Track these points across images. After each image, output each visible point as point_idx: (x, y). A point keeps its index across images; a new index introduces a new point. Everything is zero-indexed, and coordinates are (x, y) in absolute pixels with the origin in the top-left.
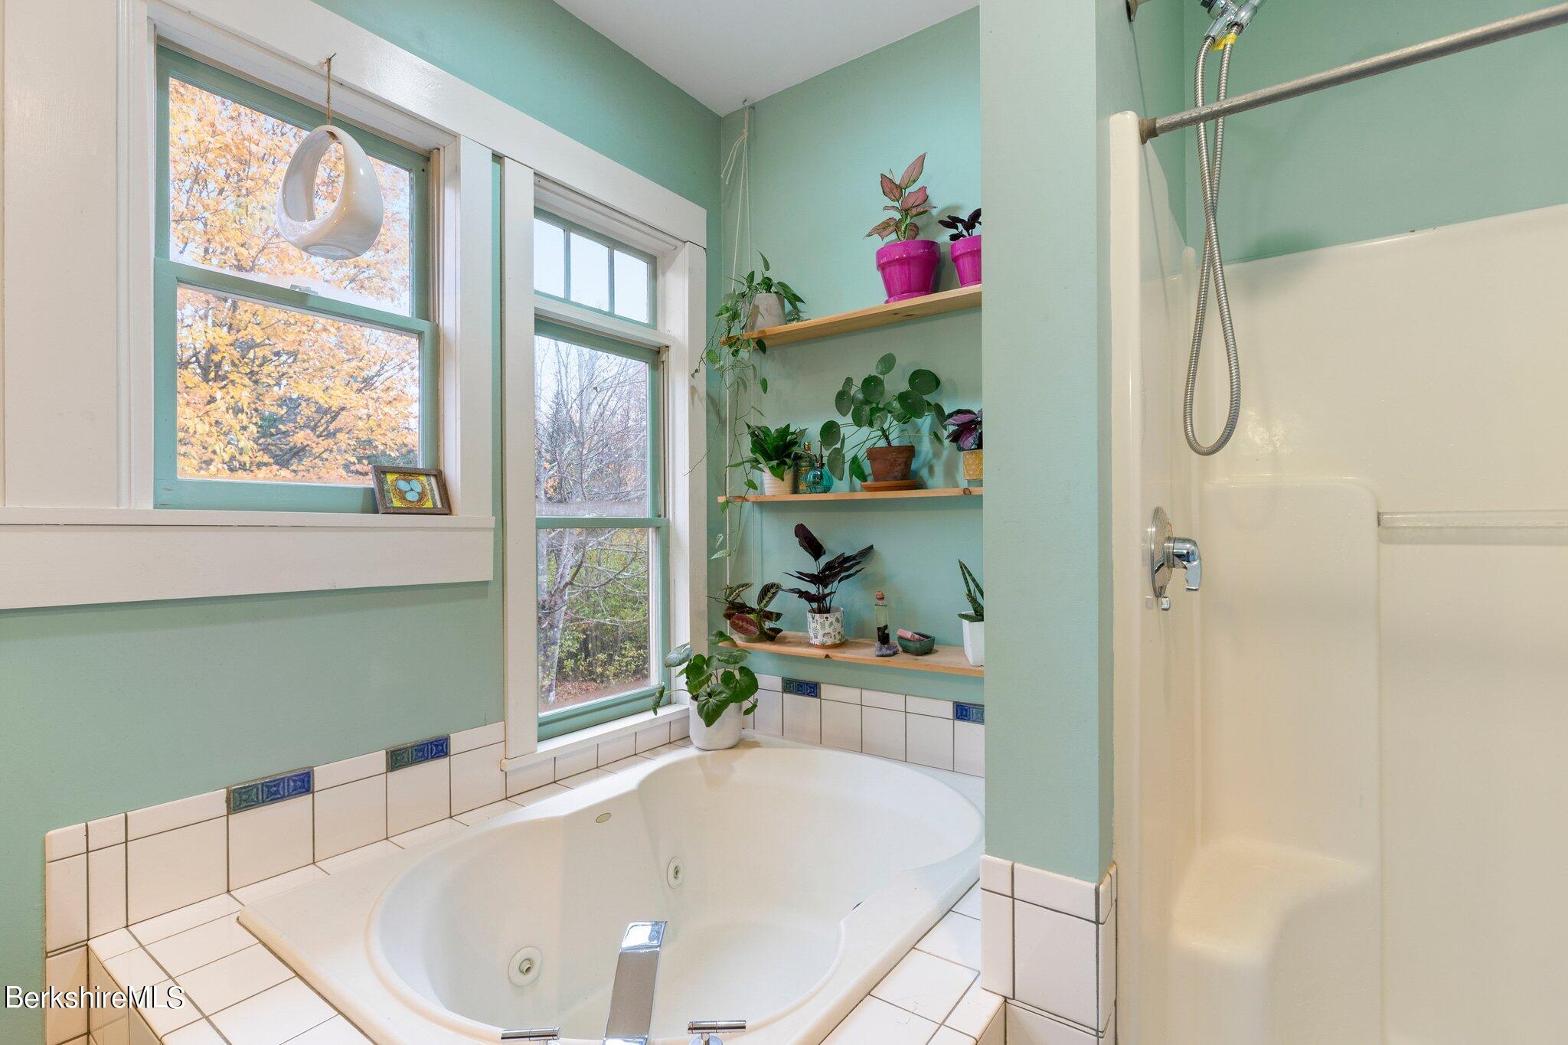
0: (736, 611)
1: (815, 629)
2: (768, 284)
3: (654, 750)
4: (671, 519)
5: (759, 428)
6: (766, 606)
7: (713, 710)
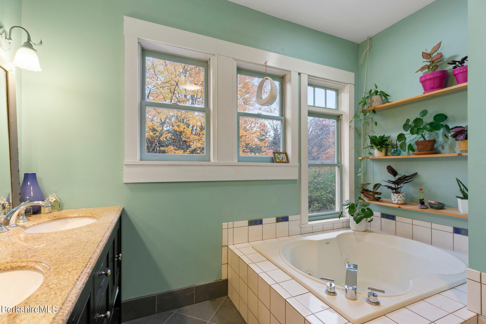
0: (365, 191)
1: (394, 198)
2: (376, 92)
3: (338, 229)
4: (343, 164)
5: (373, 136)
6: (376, 190)
7: (359, 219)
